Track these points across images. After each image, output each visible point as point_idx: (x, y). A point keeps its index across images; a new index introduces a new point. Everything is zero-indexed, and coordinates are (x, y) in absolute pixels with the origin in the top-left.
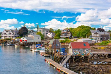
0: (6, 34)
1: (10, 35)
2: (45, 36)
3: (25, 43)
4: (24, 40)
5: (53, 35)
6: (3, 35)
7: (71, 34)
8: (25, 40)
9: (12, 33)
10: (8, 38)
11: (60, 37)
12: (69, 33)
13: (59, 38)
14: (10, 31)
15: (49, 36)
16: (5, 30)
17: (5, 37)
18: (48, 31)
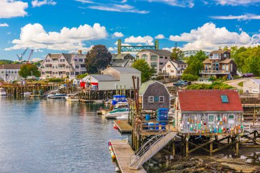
0: (51, 66)
1: (62, 69)
2: (158, 71)
3: (92, 91)
4: (89, 84)
5: (179, 69)
6: (44, 70)
7: (234, 65)
8: (94, 84)
9: (66, 63)
10: (58, 76)
11: (201, 75)
12: (227, 64)
13: (197, 76)
14: (63, 58)
15: (168, 70)
16: (50, 55)
17: (49, 75)
18: (166, 58)
